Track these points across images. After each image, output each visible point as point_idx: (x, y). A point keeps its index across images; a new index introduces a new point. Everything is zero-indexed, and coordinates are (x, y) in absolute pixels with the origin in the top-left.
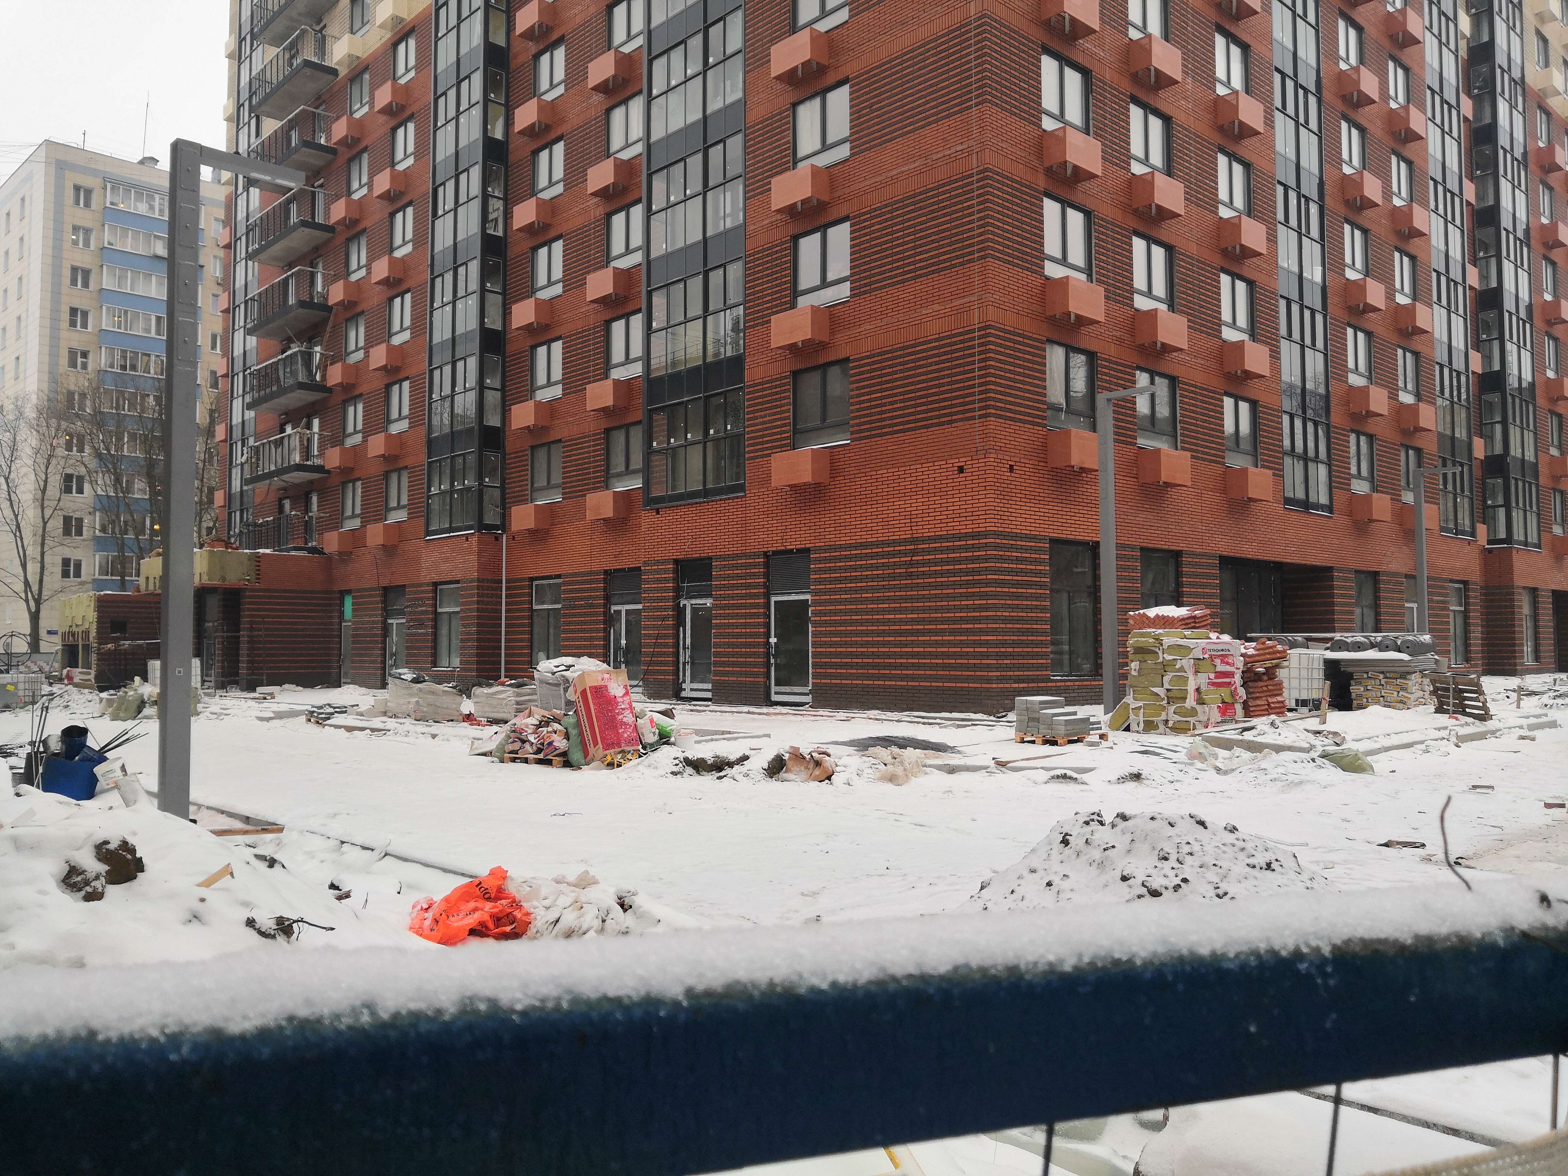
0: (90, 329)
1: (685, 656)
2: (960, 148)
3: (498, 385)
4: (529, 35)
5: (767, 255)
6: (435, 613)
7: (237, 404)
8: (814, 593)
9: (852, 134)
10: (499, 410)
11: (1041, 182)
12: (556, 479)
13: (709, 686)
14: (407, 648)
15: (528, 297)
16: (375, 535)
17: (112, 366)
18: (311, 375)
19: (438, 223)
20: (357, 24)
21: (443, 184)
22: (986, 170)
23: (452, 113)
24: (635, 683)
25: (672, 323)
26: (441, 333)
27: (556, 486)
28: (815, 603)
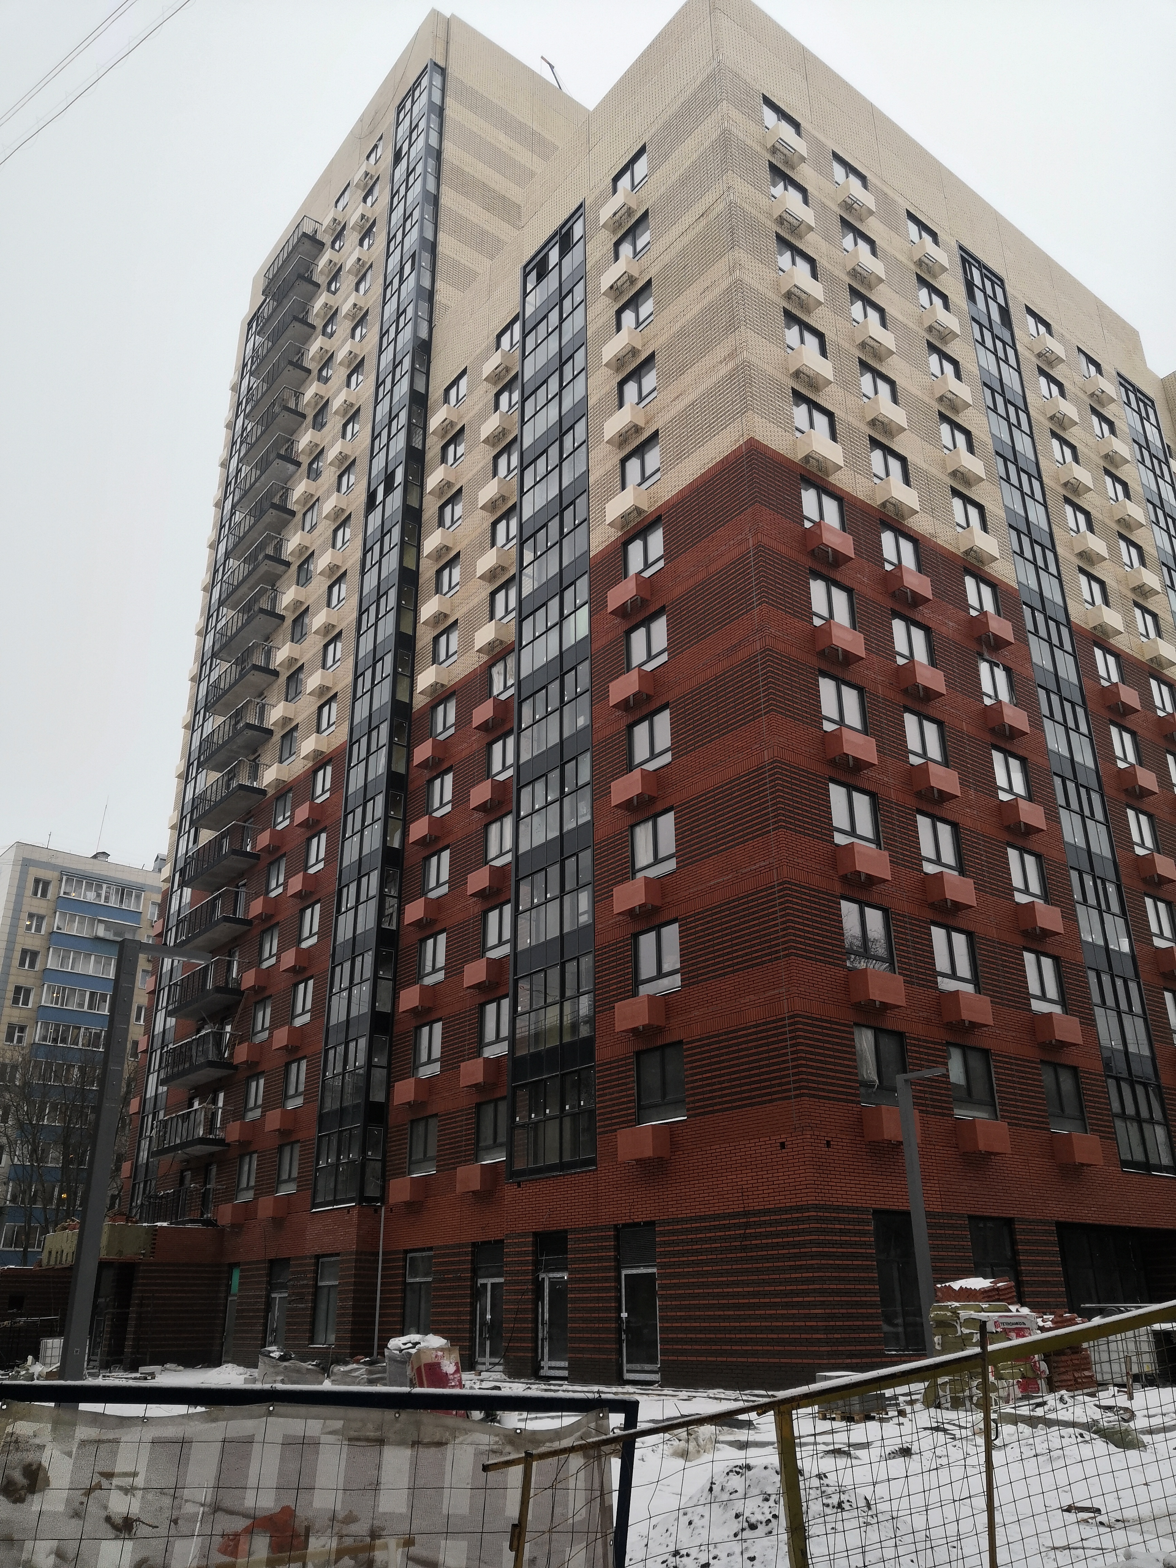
0: (30, 1006)
1: (543, 1332)
2: (763, 864)
3: (384, 1063)
4: (424, 764)
5: (613, 950)
6: (316, 1286)
7: (153, 1079)
8: (661, 1266)
9: (677, 851)
10: (384, 1086)
11: (838, 889)
12: (432, 1152)
13: (565, 1364)
14: (288, 1324)
15: (415, 983)
16: (266, 1208)
17: (44, 1038)
18: (221, 1053)
19: (341, 918)
20: (286, 754)
21: (348, 885)
22: (785, 882)
23: (358, 827)
24: (497, 1360)
25: (534, 1007)
26: (338, 1014)
27: (431, 1159)
28: (662, 1276)
